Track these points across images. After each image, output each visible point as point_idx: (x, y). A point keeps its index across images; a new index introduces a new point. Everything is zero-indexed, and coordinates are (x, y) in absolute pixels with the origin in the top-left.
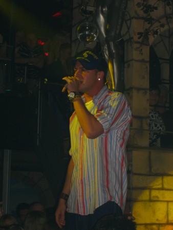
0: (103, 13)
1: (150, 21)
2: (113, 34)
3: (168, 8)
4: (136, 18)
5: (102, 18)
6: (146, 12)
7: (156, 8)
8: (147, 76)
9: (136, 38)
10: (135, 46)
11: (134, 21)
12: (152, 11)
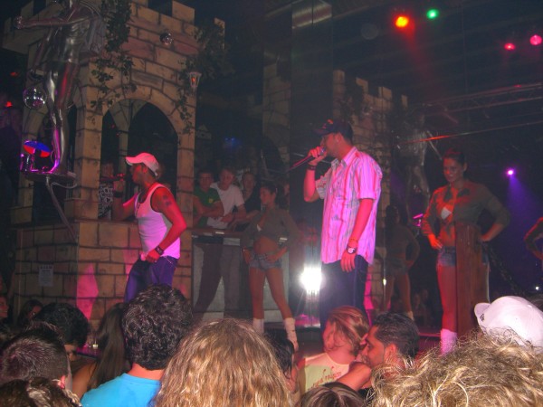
0: (53, 78)
1: (104, 89)
3: (125, 77)
4: (91, 86)
5: (52, 84)
6: (101, 80)
7: (112, 77)
8: (99, 147)
9: (88, 107)
10: (87, 114)
11: (88, 88)
12: (107, 80)
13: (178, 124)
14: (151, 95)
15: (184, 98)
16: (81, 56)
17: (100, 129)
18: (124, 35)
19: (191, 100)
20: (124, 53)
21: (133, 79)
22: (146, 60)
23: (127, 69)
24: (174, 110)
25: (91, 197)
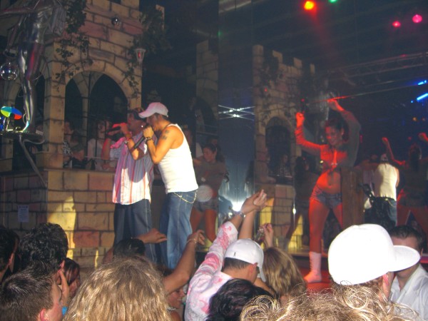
1: (66, 64)
3: (83, 53)
4: (55, 61)
5: (23, 60)
6: (64, 56)
7: (72, 54)
8: (63, 110)
9: (54, 78)
10: (53, 84)
11: (53, 63)
12: (69, 56)
13: (129, 91)
14: (105, 67)
15: (132, 70)
16: (46, 38)
17: (64, 95)
18: (81, 20)
19: (138, 71)
20: (82, 34)
21: (90, 55)
22: (100, 39)
23: (85, 47)
24: (124, 80)
25: (57, 151)
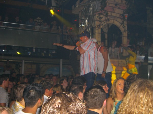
0: (87, 19)
1: (101, 21)
2: (90, 25)
3: (106, 18)
4: (97, 21)
5: (87, 21)
6: (99, 19)
7: (102, 18)
8: (100, 37)
9: (97, 26)
10: (96, 29)
12: (101, 19)
13: (122, 29)
14: (114, 22)
15: (124, 22)
17: (100, 32)
18: (105, 6)
19: (125, 22)
20: (106, 10)
21: (109, 18)
22: (112, 12)
23: (107, 15)
24: (121, 26)
